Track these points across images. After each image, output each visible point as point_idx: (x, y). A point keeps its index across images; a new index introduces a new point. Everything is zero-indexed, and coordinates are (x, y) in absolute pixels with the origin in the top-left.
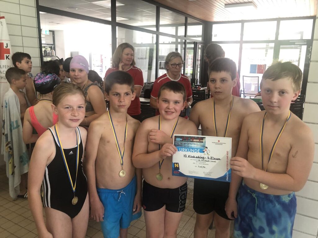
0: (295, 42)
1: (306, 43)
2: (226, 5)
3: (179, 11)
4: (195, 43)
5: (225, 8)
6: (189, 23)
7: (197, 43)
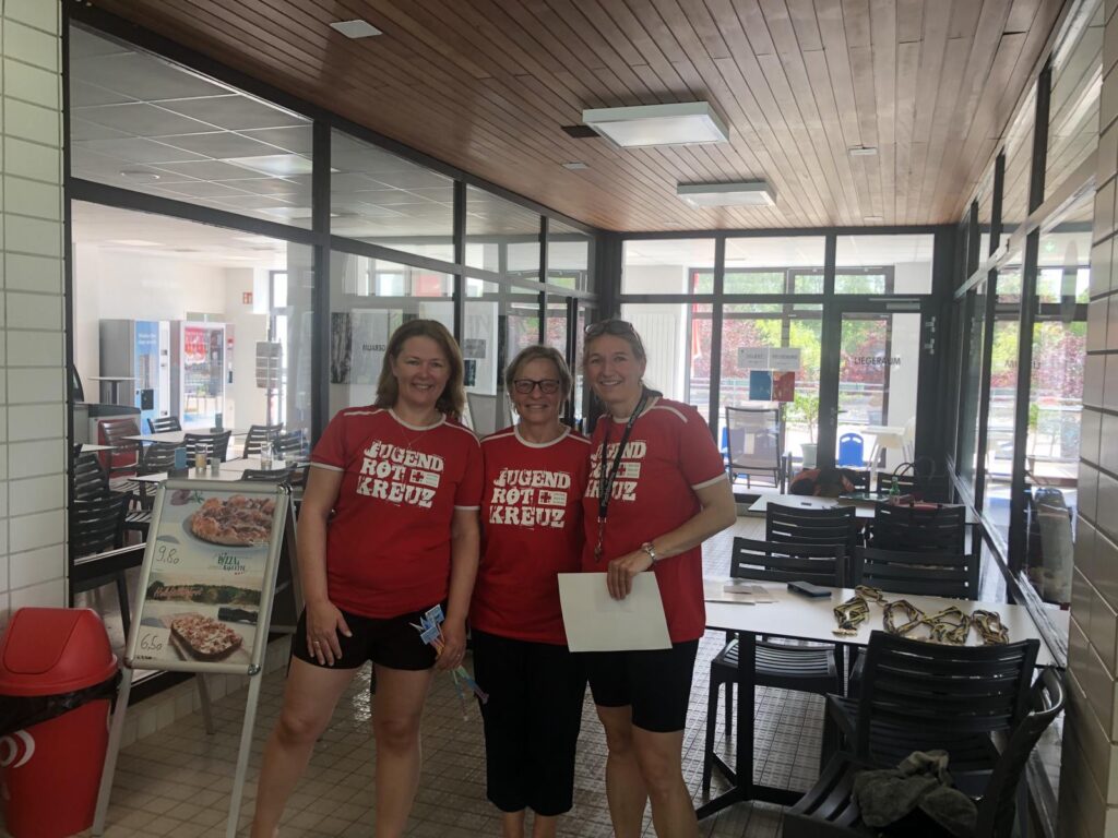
0: (885, 303)
1: (918, 307)
2: (681, 184)
3: (525, 197)
4: (572, 302)
5: (678, 193)
6: (551, 235)
7: (576, 300)
